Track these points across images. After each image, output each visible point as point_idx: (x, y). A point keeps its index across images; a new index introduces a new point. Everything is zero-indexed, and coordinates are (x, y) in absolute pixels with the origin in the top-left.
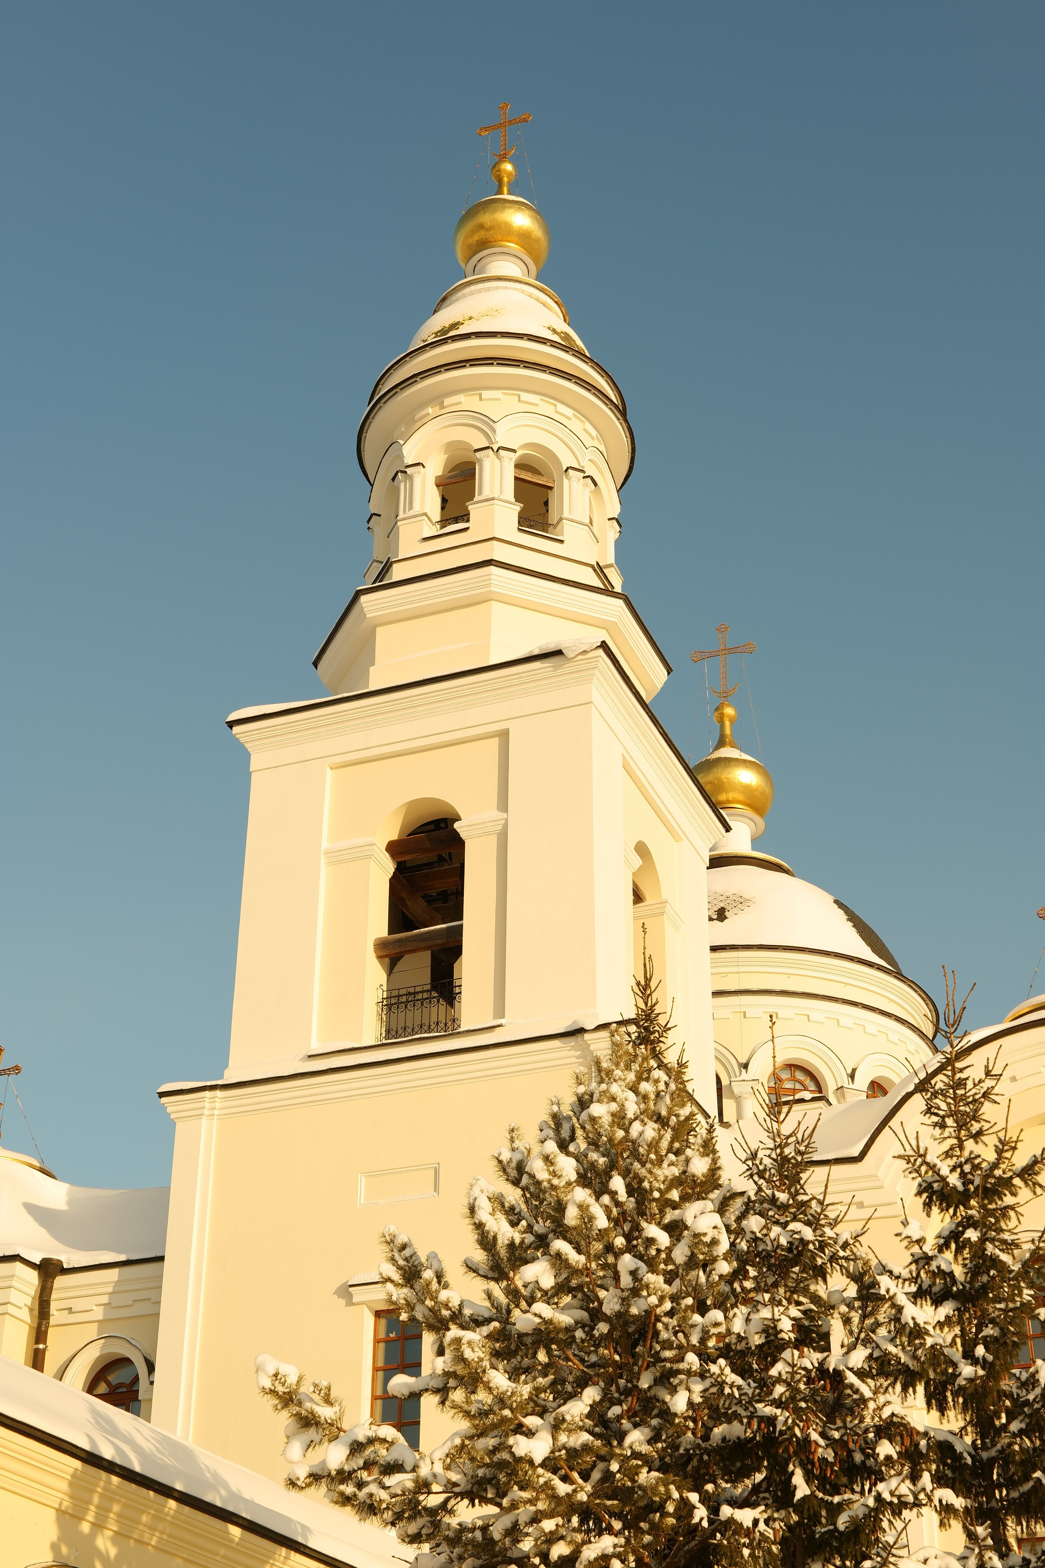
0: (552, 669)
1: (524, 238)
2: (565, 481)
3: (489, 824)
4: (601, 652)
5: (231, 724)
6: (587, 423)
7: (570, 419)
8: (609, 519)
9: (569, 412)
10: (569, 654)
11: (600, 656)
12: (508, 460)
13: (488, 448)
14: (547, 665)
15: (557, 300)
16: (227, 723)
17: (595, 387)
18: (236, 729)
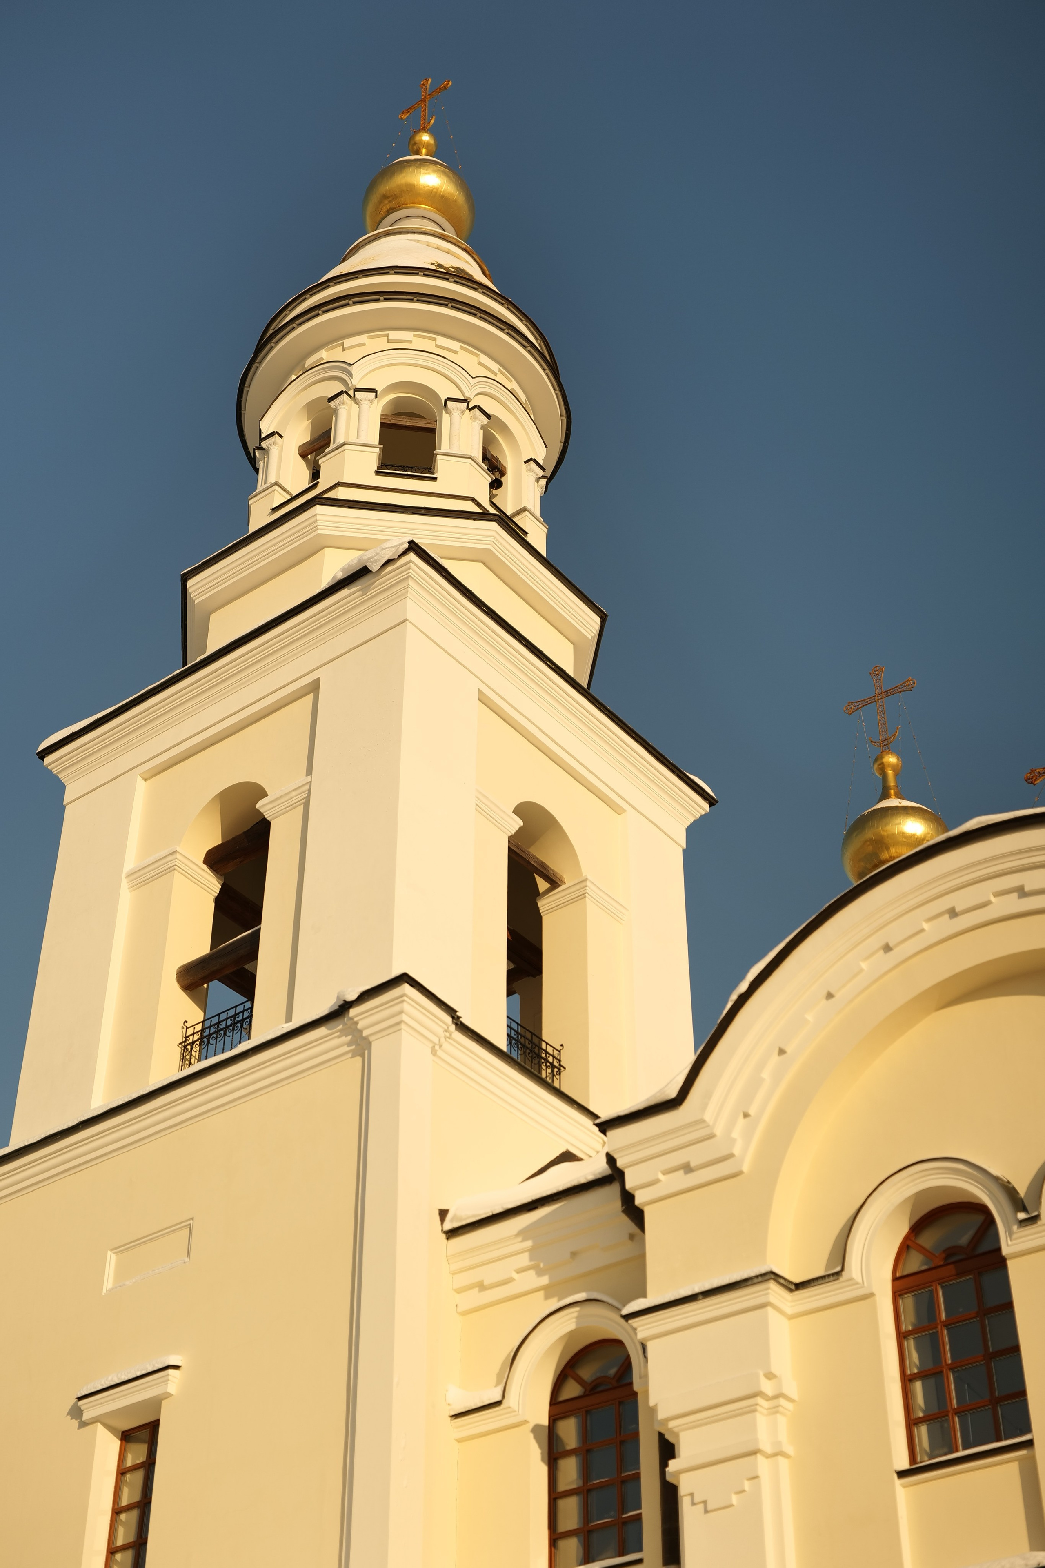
0: (360, 593)
1: (435, 198)
2: (445, 416)
3: (294, 794)
4: (412, 556)
5: (43, 755)
6: (482, 355)
7: (456, 352)
8: (526, 462)
9: (455, 345)
10: (374, 567)
11: (410, 561)
12: (368, 403)
13: (341, 393)
14: (355, 589)
15: (464, 247)
16: (37, 754)
17: (479, 309)
18: (48, 760)
